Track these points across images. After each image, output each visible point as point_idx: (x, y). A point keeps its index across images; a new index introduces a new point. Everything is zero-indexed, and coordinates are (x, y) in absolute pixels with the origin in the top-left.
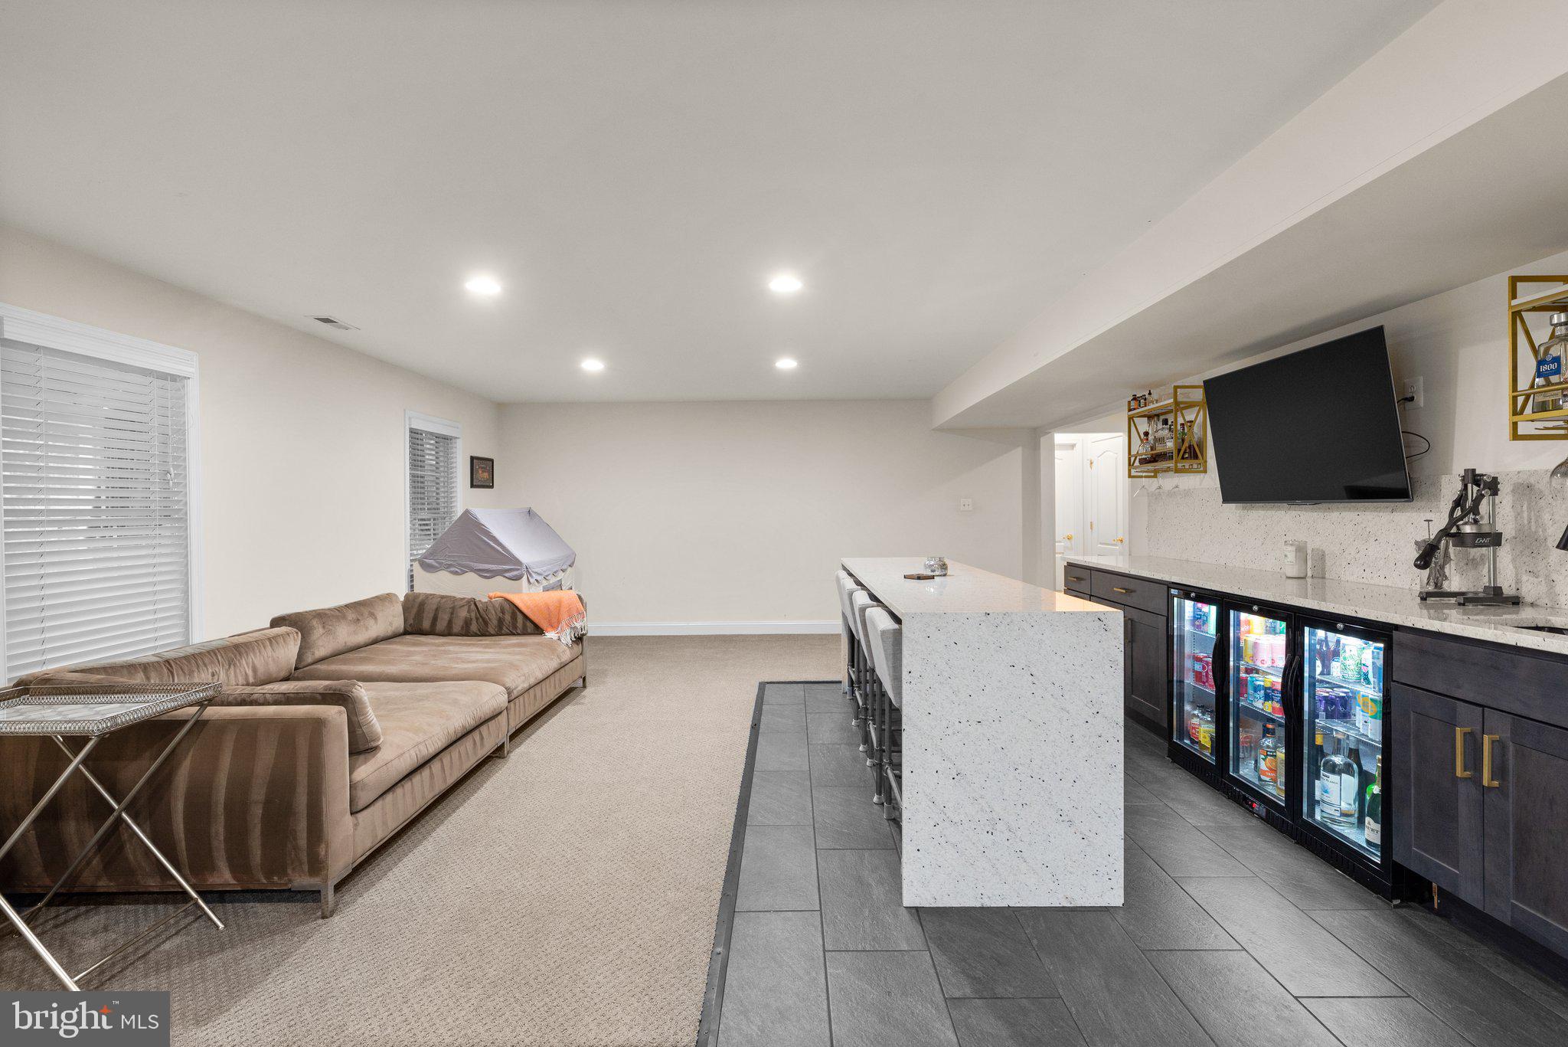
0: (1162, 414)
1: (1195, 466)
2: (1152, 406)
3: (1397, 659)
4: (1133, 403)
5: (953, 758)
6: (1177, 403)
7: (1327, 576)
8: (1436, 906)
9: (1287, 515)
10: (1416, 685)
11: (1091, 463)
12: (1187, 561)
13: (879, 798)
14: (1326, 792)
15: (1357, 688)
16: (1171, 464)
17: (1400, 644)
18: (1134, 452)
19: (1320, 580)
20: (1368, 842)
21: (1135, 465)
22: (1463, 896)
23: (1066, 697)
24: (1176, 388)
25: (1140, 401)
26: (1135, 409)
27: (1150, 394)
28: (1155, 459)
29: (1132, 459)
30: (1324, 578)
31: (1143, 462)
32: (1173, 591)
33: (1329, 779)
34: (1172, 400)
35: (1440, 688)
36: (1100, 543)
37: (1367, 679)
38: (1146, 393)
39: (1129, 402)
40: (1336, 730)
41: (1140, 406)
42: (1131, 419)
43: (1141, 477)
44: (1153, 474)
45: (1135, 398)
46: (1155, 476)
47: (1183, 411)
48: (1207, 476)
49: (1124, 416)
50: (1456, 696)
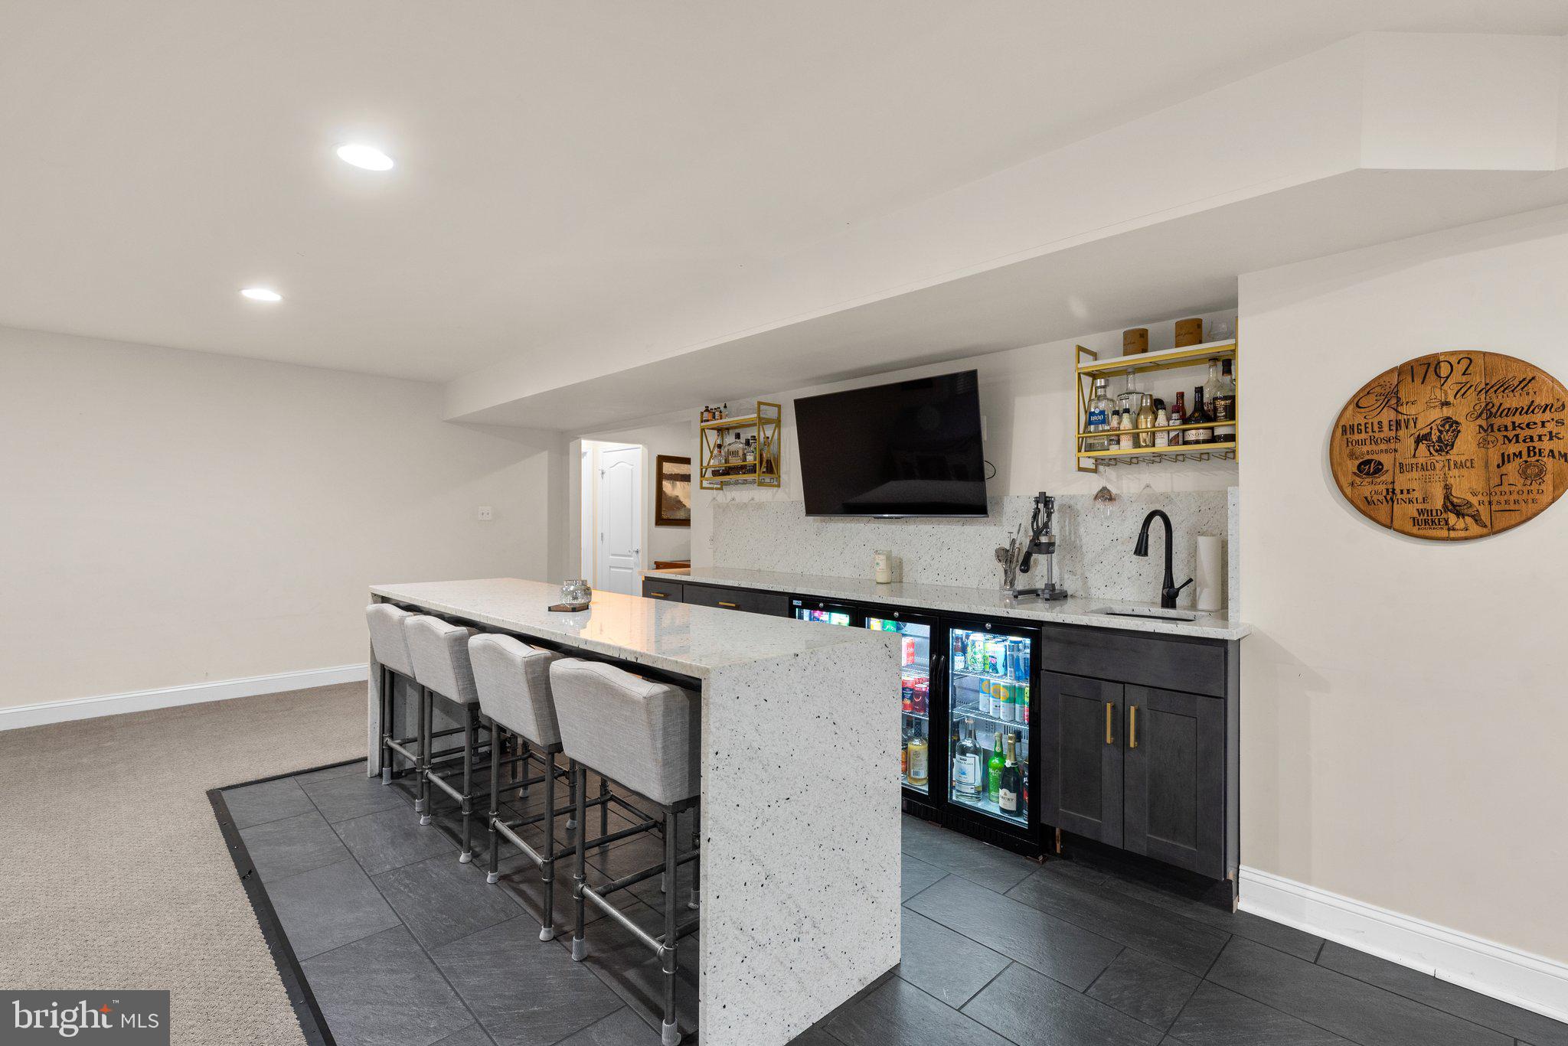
0: (735, 428)
1: (768, 480)
2: (723, 420)
3: (1046, 651)
4: (706, 414)
5: (762, 858)
6: (759, 418)
7: (904, 580)
8: (1058, 851)
9: (866, 527)
10: (1065, 671)
11: (603, 473)
12: (759, 571)
13: (549, 932)
14: (964, 774)
15: (986, 677)
16: (750, 477)
17: (1049, 638)
18: (705, 464)
19: (898, 584)
20: (1003, 810)
21: (706, 476)
22: (1105, 841)
23: (861, 741)
24: (760, 403)
25: (714, 413)
26: (708, 421)
27: (725, 407)
28: (728, 471)
29: (704, 470)
30: (901, 582)
31: (715, 473)
32: (795, 602)
33: (967, 762)
34: (756, 415)
35: (1086, 670)
36: (613, 555)
37: (994, 668)
38: (722, 406)
39: (702, 413)
40: (968, 717)
41: (714, 417)
42: (703, 430)
43: (712, 489)
44: (719, 486)
45: (707, 410)
46: (721, 489)
47: (764, 426)
48: (780, 490)
49: (697, 426)
50: (1100, 677)
